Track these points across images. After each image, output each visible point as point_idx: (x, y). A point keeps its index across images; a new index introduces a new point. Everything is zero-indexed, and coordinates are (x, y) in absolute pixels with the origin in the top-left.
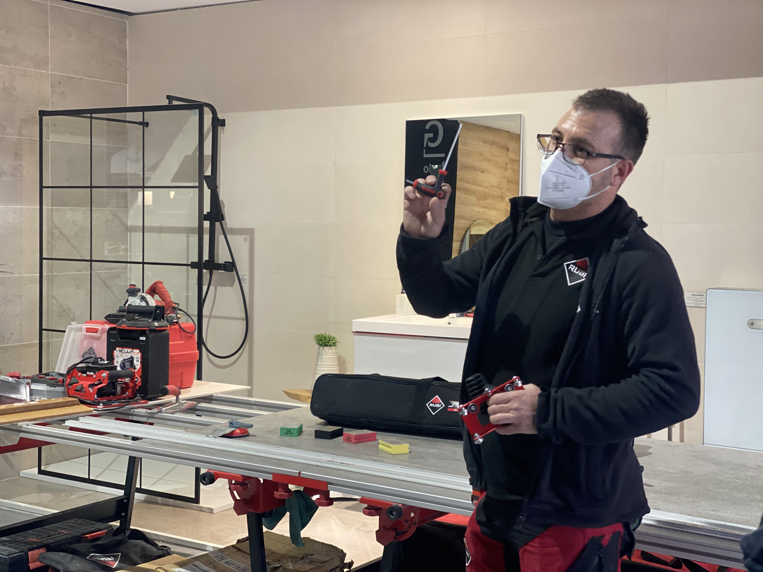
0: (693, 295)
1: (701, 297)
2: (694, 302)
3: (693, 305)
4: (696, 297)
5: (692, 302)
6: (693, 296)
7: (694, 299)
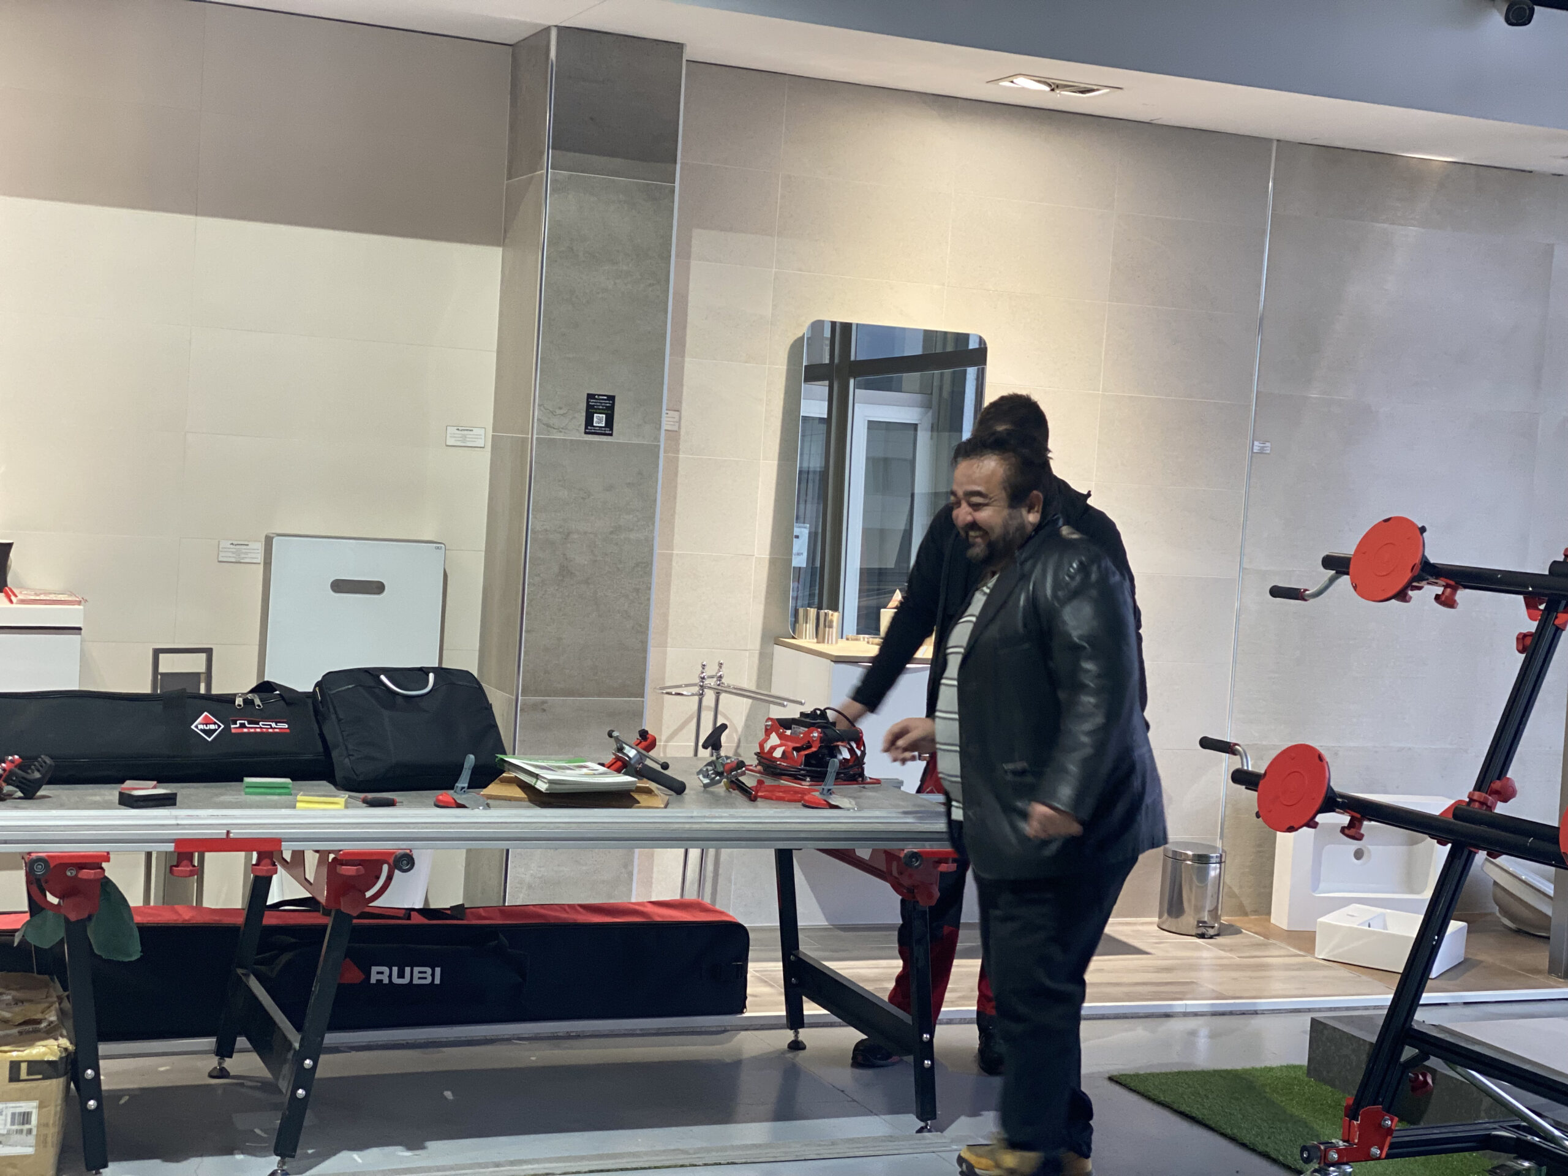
0: (232, 544)
1: (245, 547)
2: (234, 555)
3: (233, 560)
4: (238, 547)
5: (230, 554)
6: (232, 546)
7: (234, 550)
